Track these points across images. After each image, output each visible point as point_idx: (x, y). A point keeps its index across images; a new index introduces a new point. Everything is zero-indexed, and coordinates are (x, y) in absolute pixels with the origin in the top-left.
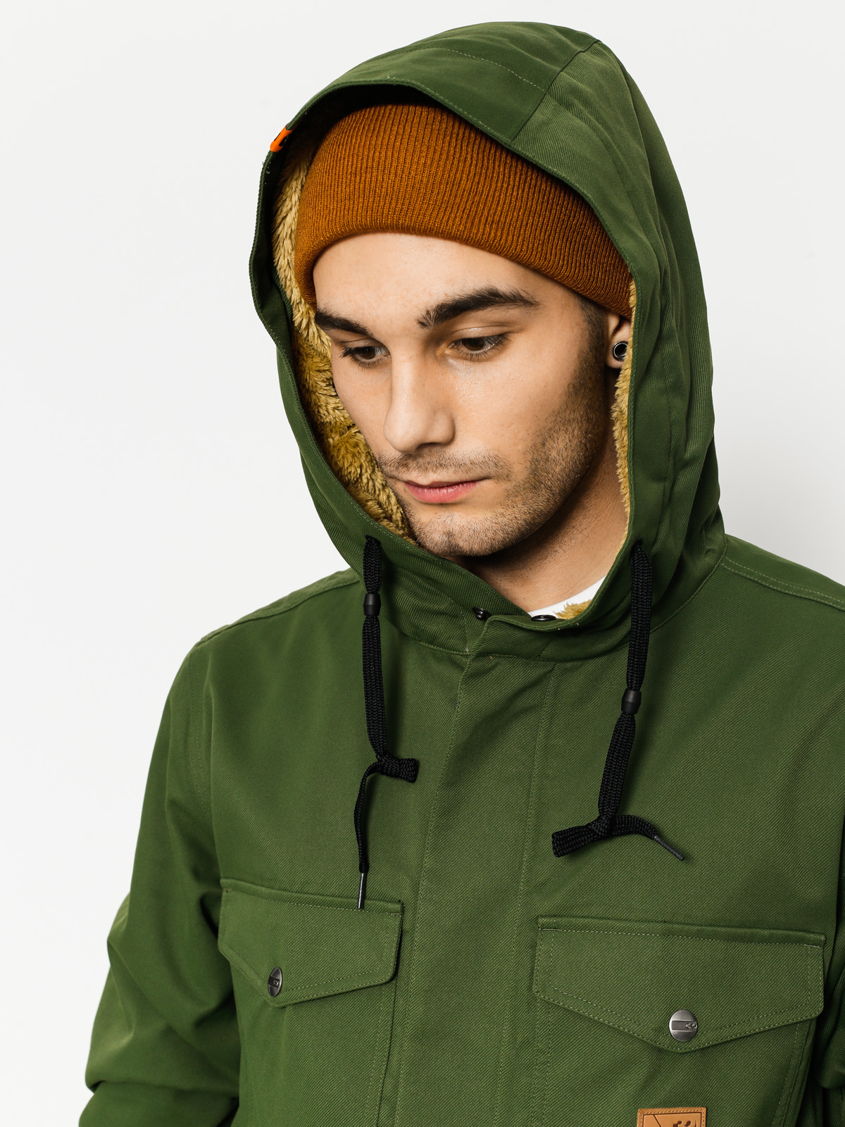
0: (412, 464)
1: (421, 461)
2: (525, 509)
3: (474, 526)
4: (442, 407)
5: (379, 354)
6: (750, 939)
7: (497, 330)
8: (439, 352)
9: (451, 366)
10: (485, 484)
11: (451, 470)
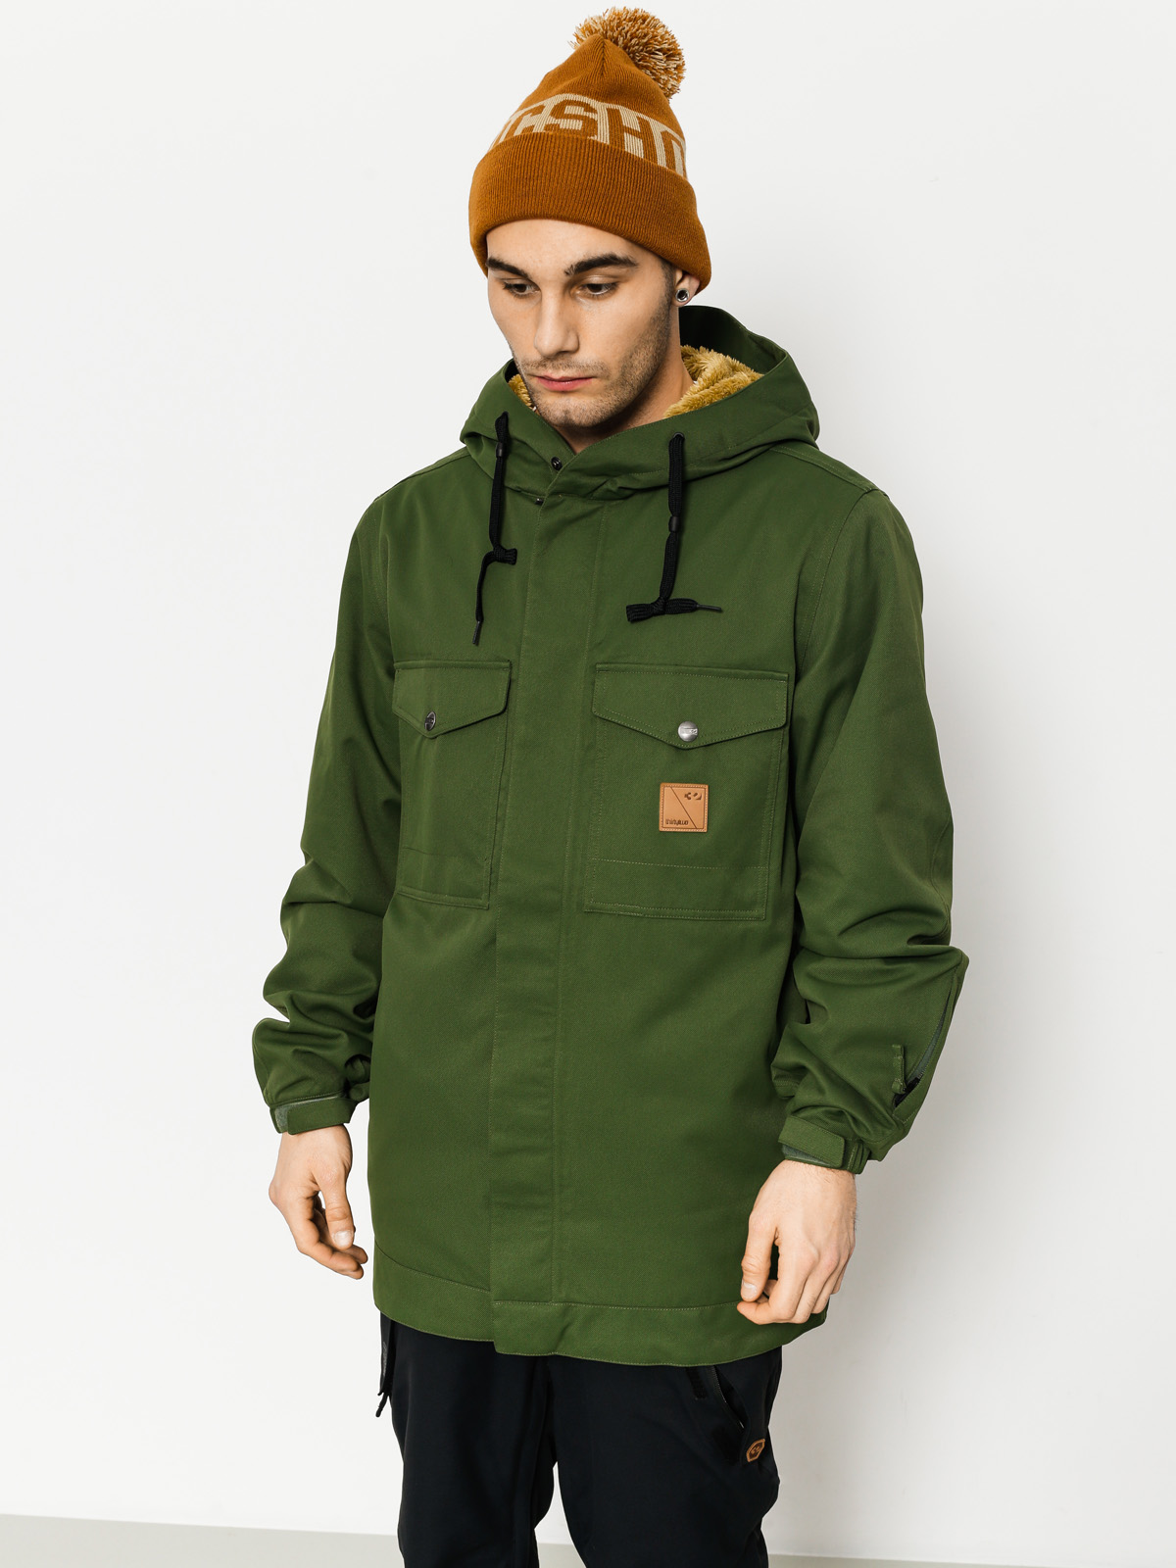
0: (549, 364)
1: (555, 363)
2: (615, 398)
3: (583, 407)
4: (572, 328)
5: (529, 290)
6: (736, 676)
7: (612, 280)
8: (572, 292)
9: (579, 301)
10: (593, 380)
11: (574, 370)
